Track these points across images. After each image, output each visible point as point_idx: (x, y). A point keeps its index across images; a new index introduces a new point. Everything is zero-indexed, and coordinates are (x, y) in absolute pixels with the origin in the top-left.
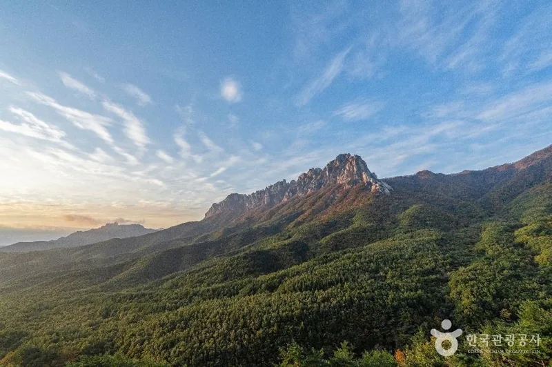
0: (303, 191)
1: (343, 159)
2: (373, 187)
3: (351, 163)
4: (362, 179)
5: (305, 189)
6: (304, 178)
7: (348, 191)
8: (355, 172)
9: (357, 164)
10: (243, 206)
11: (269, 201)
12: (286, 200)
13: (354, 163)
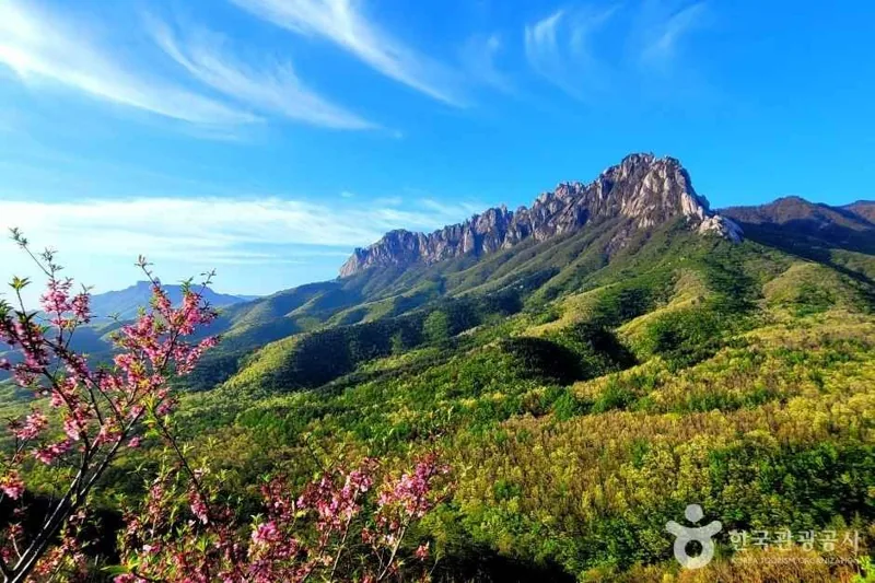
0: (545, 229)
1: (638, 165)
2: (705, 225)
3: (656, 175)
4: (680, 208)
5: (550, 225)
6: (547, 203)
7: (648, 233)
8: (665, 194)
9: (671, 176)
10: (416, 253)
11: (472, 246)
12: (507, 245)
13: (663, 174)
